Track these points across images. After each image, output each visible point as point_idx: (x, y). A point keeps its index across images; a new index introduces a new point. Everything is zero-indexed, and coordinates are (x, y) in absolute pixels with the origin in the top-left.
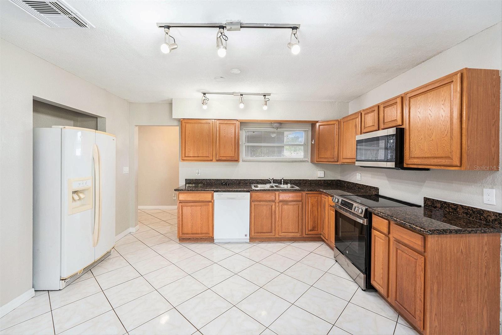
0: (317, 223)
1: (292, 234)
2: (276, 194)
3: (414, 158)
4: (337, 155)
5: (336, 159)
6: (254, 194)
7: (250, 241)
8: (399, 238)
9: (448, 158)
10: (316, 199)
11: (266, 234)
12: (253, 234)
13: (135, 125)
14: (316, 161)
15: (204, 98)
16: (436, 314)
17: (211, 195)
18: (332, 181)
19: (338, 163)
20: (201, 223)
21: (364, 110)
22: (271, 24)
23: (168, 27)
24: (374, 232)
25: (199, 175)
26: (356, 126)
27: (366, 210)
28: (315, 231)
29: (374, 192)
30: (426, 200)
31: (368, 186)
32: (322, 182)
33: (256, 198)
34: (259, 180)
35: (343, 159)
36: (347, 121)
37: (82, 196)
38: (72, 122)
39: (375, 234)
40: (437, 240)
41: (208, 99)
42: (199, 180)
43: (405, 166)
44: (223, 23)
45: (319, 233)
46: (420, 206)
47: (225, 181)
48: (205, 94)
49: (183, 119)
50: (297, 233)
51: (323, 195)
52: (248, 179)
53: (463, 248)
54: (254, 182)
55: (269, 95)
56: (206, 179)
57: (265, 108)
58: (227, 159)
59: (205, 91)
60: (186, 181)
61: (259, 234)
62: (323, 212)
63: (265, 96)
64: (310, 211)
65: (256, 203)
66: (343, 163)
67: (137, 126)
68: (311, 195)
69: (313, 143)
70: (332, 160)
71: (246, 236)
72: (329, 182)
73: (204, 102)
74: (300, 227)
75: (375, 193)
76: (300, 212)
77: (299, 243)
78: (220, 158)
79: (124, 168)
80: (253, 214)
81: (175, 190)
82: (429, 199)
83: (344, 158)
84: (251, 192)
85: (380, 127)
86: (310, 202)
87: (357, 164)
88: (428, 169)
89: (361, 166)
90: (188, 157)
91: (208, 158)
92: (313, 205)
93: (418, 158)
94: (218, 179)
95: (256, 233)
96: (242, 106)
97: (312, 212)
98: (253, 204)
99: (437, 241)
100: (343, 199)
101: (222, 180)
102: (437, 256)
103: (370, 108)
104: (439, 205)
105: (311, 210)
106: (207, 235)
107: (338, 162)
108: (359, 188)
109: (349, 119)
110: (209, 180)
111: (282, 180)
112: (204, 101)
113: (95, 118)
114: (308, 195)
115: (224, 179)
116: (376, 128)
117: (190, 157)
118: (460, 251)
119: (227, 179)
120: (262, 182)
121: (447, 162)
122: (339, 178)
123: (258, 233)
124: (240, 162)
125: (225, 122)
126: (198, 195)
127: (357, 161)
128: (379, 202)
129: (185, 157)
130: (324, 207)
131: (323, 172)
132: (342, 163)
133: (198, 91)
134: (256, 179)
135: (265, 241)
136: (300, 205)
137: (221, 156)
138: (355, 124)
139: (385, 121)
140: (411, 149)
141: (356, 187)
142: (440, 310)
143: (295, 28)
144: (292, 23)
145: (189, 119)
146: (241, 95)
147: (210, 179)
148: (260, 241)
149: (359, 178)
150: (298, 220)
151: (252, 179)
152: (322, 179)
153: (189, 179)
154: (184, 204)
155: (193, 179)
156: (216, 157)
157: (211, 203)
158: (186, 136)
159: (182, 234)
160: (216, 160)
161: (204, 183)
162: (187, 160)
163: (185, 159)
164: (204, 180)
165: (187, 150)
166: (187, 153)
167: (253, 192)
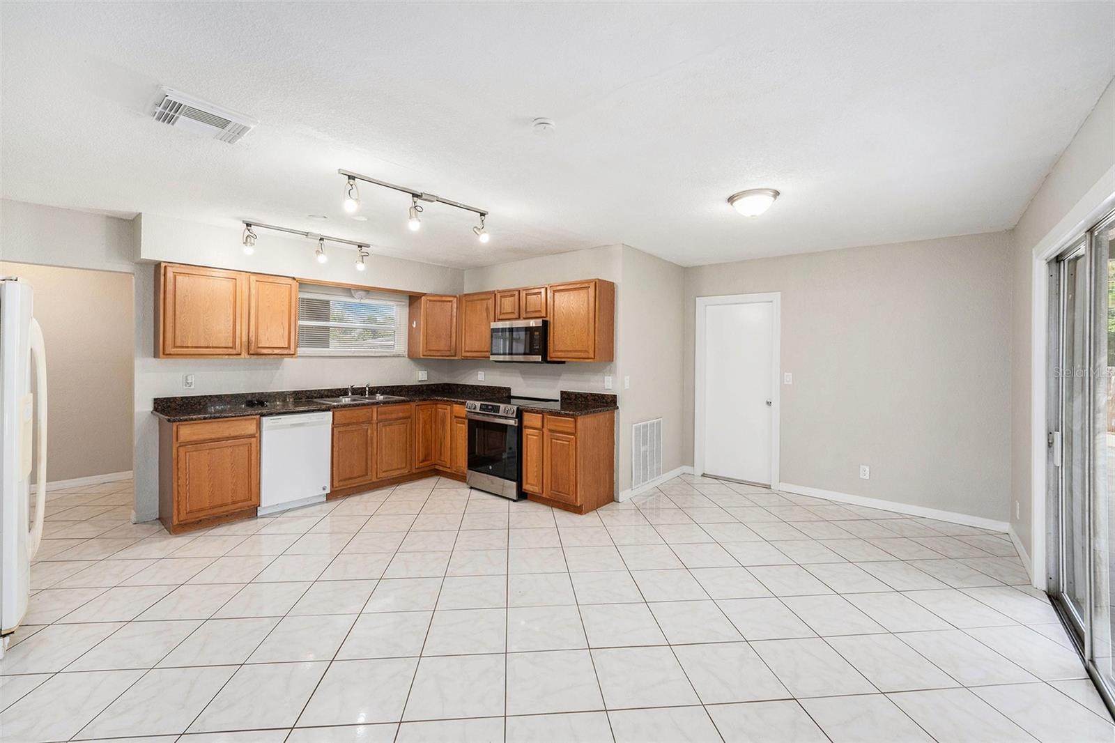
0: (430, 449)
1: (398, 472)
2: (373, 410)
3: (558, 351)
4: (454, 347)
5: (453, 352)
6: (338, 414)
7: (327, 499)
8: (553, 428)
9: (586, 351)
10: (429, 412)
11: (357, 480)
12: (336, 484)
14: (423, 355)
15: (247, 233)
17: (254, 423)
18: (437, 385)
19: (456, 358)
20: (232, 483)
21: (499, 292)
22: (464, 205)
23: (354, 178)
24: (526, 432)
25: (192, 387)
26: (487, 309)
27: (518, 408)
28: (429, 460)
30: (562, 393)
31: (496, 387)
32: (425, 388)
33: (341, 420)
34: (325, 390)
35: (465, 351)
36: (473, 301)
39: (527, 432)
41: (254, 236)
42: (192, 397)
43: (549, 359)
44: (419, 191)
45: (433, 463)
46: (557, 401)
48: (250, 226)
49: (170, 263)
50: (404, 468)
51: (439, 406)
53: (596, 426)
54: (315, 395)
55: (368, 246)
57: (359, 267)
58: (274, 352)
60: (155, 403)
61: (347, 481)
62: (440, 431)
63: (360, 246)
65: (341, 429)
66: (464, 357)
68: (423, 407)
69: (414, 326)
70: (448, 353)
71: (324, 489)
72: (434, 388)
73: (246, 240)
74: (408, 459)
75: (507, 394)
76: (408, 435)
78: (259, 350)
80: (336, 449)
82: (564, 392)
83: (467, 349)
84: (332, 410)
85: (521, 315)
86: (421, 419)
87: (493, 358)
88: (564, 362)
89: (496, 361)
91: (230, 349)
92: (425, 423)
93: (562, 351)
95: (341, 481)
96: (322, 259)
97: (424, 433)
98: (336, 430)
100: (483, 403)
101: (248, 394)
103: (509, 291)
104: (573, 397)
106: (246, 503)
107: (455, 356)
108: (482, 391)
109: (475, 297)
111: (367, 389)
112: (249, 239)
114: (419, 406)
116: (516, 315)
117: (188, 347)
121: (583, 355)
122: (446, 380)
123: (345, 480)
125: (270, 280)
126: (226, 425)
127: (492, 354)
129: (175, 347)
130: (443, 422)
131: (428, 372)
132: (460, 358)
133: (239, 219)
134: (319, 390)
135: (353, 494)
136: (408, 425)
137: (259, 346)
138: (485, 306)
139: (528, 310)
140: (555, 343)
141: (477, 390)
144: (483, 209)
146: (322, 239)
147: (221, 395)
148: (345, 495)
149: (481, 378)
150: (406, 447)
151: (312, 391)
152: (425, 383)
153: (164, 398)
154: (190, 448)
155: (175, 398)
156: (249, 349)
157: (255, 440)
158: (178, 302)
159: (188, 513)
160: (249, 354)
161: (203, 404)
162: (176, 355)
163: (174, 353)
164: (204, 397)
165: (178, 334)
166: (179, 340)
167: (337, 410)
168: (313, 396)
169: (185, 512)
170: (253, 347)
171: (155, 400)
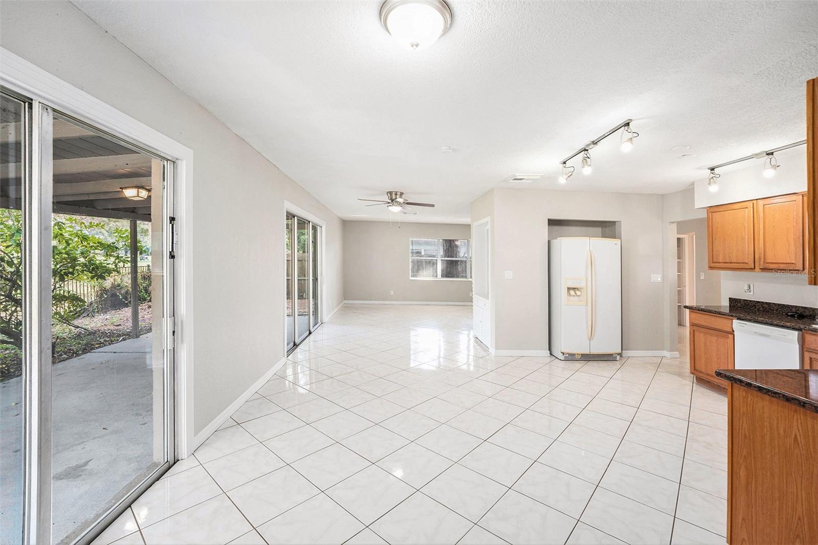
6: (810, 337)
13: (670, 222)
15: (712, 175)
16: (743, 519)
17: (729, 321)
25: (752, 293)
37: (578, 293)
40: (744, 396)
42: (751, 301)
47: (798, 310)
48: (712, 169)
49: (710, 207)
53: (798, 434)
56: (762, 302)
58: (780, 267)
60: (730, 301)
67: (673, 223)
73: (713, 180)
78: (767, 266)
81: (686, 307)
84: (803, 331)
90: (717, 263)
91: (746, 265)
94: (784, 305)
96: (768, 173)
99: (744, 398)
102: (745, 423)
110: (766, 303)
115: (797, 306)
117: (720, 263)
118: (793, 436)
119: (802, 307)
129: (713, 262)
133: (699, 168)
142: (752, 518)
143: (628, 124)
146: (769, 154)
147: (770, 303)
153: (734, 299)
154: (695, 328)
155: (740, 299)
156: (760, 264)
157: (731, 336)
158: (714, 232)
159: (694, 370)
160: (760, 269)
161: (758, 307)
162: (716, 268)
163: (713, 266)
164: (758, 302)
165: (714, 253)
166: (715, 258)
167: (808, 332)
169: (693, 368)
170: (762, 263)
171: (730, 298)
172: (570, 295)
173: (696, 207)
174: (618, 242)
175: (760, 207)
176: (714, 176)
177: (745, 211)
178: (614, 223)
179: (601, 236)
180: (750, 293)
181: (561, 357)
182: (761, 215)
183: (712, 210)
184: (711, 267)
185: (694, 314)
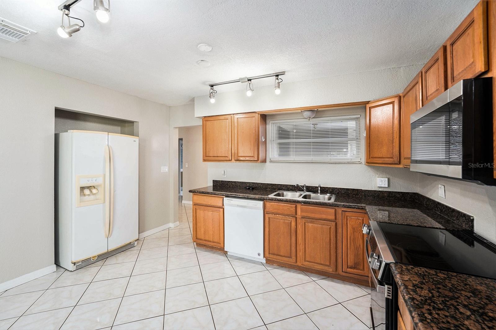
0: (362, 258)
2: (297, 206)
4: (398, 153)
5: (396, 159)
6: (268, 204)
7: (266, 263)
10: (360, 221)
11: (284, 258)
12: (267, 255)
13: (174, 128)
14: (367, 163)
15: (212, 91)
17: (221, 199)
18: (403, 194)
19: (401, 166)
20: (212, 230)
21: (424, 67)
25: (226, 176)
26: (416, 98)
28: (359, 269)
29: (464, 224)
32: (386, 195)
33: (271, 209)
36: (407, 93)
37: (94, 191)
38: (119, 128)
41: (215, 92)
42: (225, 181)
45: (366, 275)
48: (213, 87)
49: (205, 117)
50: (327, 266)
52: (276, 184)
54: (284, 188)
55: (283, 73)
56: (232, 181)
57: (278, 91)
58: (246, 159)
59: (212, 83)
60: (213, 182)
61: (275, 257)
63: (277, 76)
64: (350, 237)
65: (271, 216)
66: (406, 165)
67: (176, 128)
68: (350, 214)
71: (259, 255)
72: (398, 196)
73: (212, 95)
74: (333, 258)
75: (467, 226)
76: (332, 237)
77: (333, 281)
78: (238, 158)
79: (162, 167)
80: (267, 230)
81: (190, 191)
83: (405, 156)
84: (265, 200)
86: (349, 225)
92: (354, 230)
94: (243, 182)
95: (271, 254)
96: (249, 93)
97: (353, 240)
98: (267, 216)
105: (352, 236)
106: (218, 244)
107: (400, 163)
109: (408, 89)
110: (234, 182)
111: (319, 188)
113: (132, 123)
114: (346, 213)
115: (249, 182)
117: (210, 157)
119: (252, 183)
120: (293, 188)
122: (418, 190)
123: (274, 254)
124: (267, 163)
125: (244, 116)
128: (475, 248)
129: (206, 156)
131: (387, 179)
132: (405, 167)
133: (205, 84)
134: (286, 185)
135: (285, 267)
136: (332, 227)
137: (239, 155)
138: (415, 95)
141: (437, 208)
145: (209, 116)
146: (249, 80)
147: (236, 182)
148: (279, 266)
149: (442, 194)
150: (330, 248)
151: (281, 185)
152: (385, 190)
153: (216, 181)
154: (197, 207)
155: (219, 181)
156: (235, 157)
157: (222, 210)
158: (207, 135)
159: (196, 238)
160: (235, 160)
161: (229, 185)
162: (207, 160)
163: (206, 159)
164: (230, 182)
165: (207, 150)
166: (207, 153)
167: (267, 201)
168: (282, 188)
169: (195, 237)
170: (236, 156)
171: (213, 180)
172: (84, 195)
173: (195, 117)
174: (136, 139)
175: (235, 119)
176: (213, 91)
177: (226, 121)
178: (132, 122)
179: (120, 133)
180: (225, 176)
181: (71, 267)
182: (236, 125)
183: (206, 119)
184: (205, 160)
185: (196, 196)
